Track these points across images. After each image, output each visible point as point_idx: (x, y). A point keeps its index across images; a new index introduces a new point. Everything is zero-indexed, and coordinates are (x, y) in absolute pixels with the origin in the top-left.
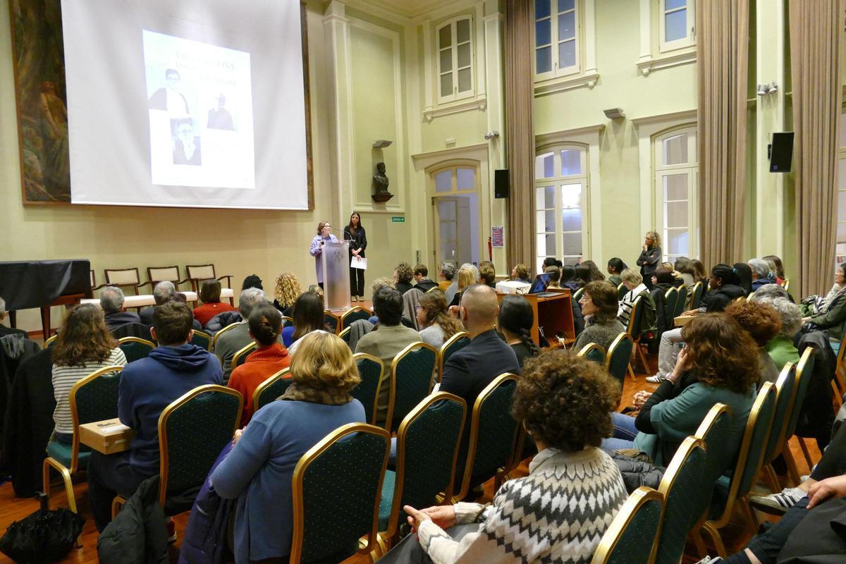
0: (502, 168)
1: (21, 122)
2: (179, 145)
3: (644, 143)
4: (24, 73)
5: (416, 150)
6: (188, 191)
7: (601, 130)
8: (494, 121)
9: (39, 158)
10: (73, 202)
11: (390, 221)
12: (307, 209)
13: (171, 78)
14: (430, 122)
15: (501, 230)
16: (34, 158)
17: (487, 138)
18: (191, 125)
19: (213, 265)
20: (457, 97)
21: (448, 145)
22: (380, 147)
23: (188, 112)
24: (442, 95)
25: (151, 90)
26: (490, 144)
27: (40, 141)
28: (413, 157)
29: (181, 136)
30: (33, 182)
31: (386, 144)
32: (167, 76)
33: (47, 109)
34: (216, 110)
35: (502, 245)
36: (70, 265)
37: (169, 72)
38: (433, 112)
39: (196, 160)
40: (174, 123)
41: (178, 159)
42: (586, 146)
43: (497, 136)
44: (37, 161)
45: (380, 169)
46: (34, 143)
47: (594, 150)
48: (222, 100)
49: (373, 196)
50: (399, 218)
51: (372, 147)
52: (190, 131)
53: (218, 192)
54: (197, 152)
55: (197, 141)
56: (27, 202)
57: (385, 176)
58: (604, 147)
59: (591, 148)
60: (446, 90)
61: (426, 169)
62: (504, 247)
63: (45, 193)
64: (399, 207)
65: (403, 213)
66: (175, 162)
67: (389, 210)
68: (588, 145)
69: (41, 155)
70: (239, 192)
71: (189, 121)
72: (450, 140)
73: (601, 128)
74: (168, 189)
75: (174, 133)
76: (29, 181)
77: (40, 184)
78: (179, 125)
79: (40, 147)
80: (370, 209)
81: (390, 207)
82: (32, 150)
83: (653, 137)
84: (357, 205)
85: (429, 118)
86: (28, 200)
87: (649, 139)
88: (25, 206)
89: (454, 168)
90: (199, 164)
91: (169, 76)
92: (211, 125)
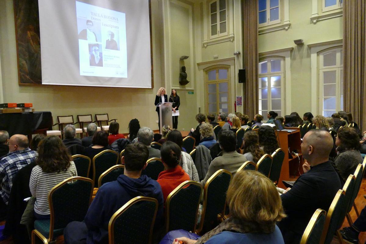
0: (242, 68)
1: (18, 45)
2: (92, 57)
3: (314, 56)
4: (19, 21)
5: (199, 60)
6: (97, 78)
7: (292, 50)
8: (238, 46)
9: (26, 62)
10: (43, 84)
11: (187, 94)
12: (151, 88)
13: (89, 25)
14: (206, 47)
15: (241, 98)
16: (24, 62)
17: (235, 54)
18: (98, 47)
19: (107, 114)
20: (219, 35)
21: (215, 58)
22: (183, 59)
23: (97, 41)
24: (212, 35)
25: (79, 30)
26: (236, 57)
27: (27, 54)
28: (198, 64)
29: (94, 53)
30: (23, 74)
31: (186, 57)
33: (30, 39)
34: (110, 40)
35: (241, 105)
36: (42, 115)
37: (88, 21)
38: (207, 43)
39: (100, 64)
40: (91, 46)
41: (92, 63)
42: (284, 58)
43: (239, 53)
44: (26, 63)
45: (183, 69)
46: (25, 55)
47: (288, 60)
48: (112, 35)
49: (180, 82)
50: (192, 92)
51: (179, 59)
52: (98, 50)
53: (111, 79)
54: (101, 60)
55: (101, 54)
56: (21, 84)
57: (185, 73)
58: (293, 59)
59: (286, 59)
60: (214, 32)
61: (204, 69)
62: (242, 106)
63: (29, 79)
64: (191, 87)
65: (193, 90)
66: (91, 65)
67: (187, 88)
68: (285, 57)
69: (28, 61)
70: (120, 80)
71: (97, 45)
72: (216, 56)
73: (291, 49)
74: (88, 78)
75: (90, 51)
76: (22, 74)
77: (28, 75)
78: (92, 47)
79: (27, 57)
80: (179, 88)
81: (188, 87)
82: (23, 58)
83: (318, 53)
84: (173, 86)
85: (205, 45)
86: (21, 83)
87: (316, 54)
88: (20, 85)
89: (217, 69)
90: (102, 66)
91: (88, 24)
92: (107, 48)
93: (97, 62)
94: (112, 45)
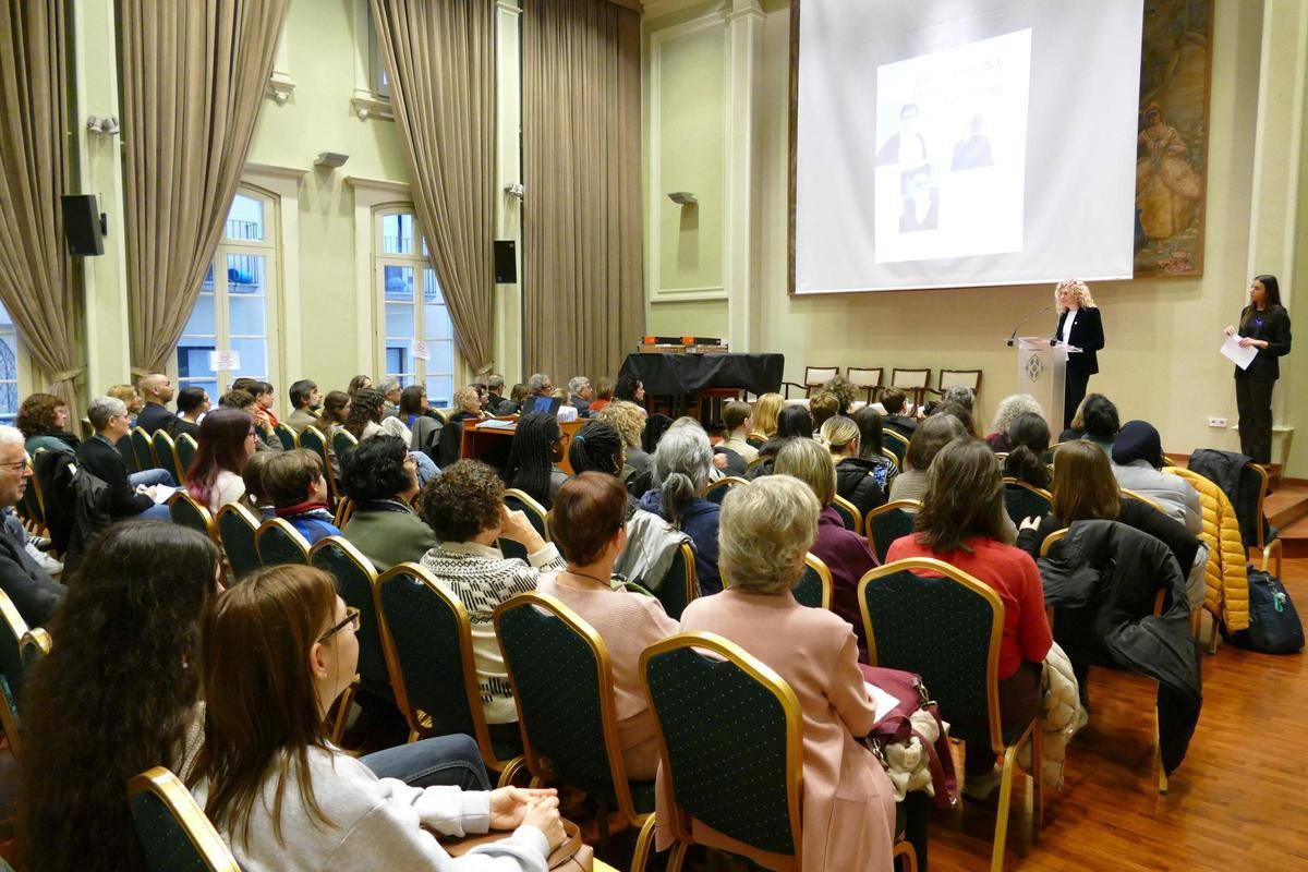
2: (910, 206)
6: (917, 267)
10: (797, 292)
12: (1131, 277)
13: (907, 117)
18: (928, 174)
19: (980, 372)
25: (881, 141)
29: (913, 193)
32: (902, 118)
34: (966, 140)
37: (904, 109)
39: (931, 222)
40: (906, 177)
41: (906, 225)
48: (976, 123)
52: (925, 183)
53: (959, 263)
54: (933, 210)
55: (934, 197)
66: (902, 230)
70: (993, 261)
71: (926, 169)
74: (893, 268)
78: (911, 178)
88: (791, 297)
90: (934, 226)
91: (905, 115)
92: (955, 167)
93: (921, 216)
94: (972, 154)
